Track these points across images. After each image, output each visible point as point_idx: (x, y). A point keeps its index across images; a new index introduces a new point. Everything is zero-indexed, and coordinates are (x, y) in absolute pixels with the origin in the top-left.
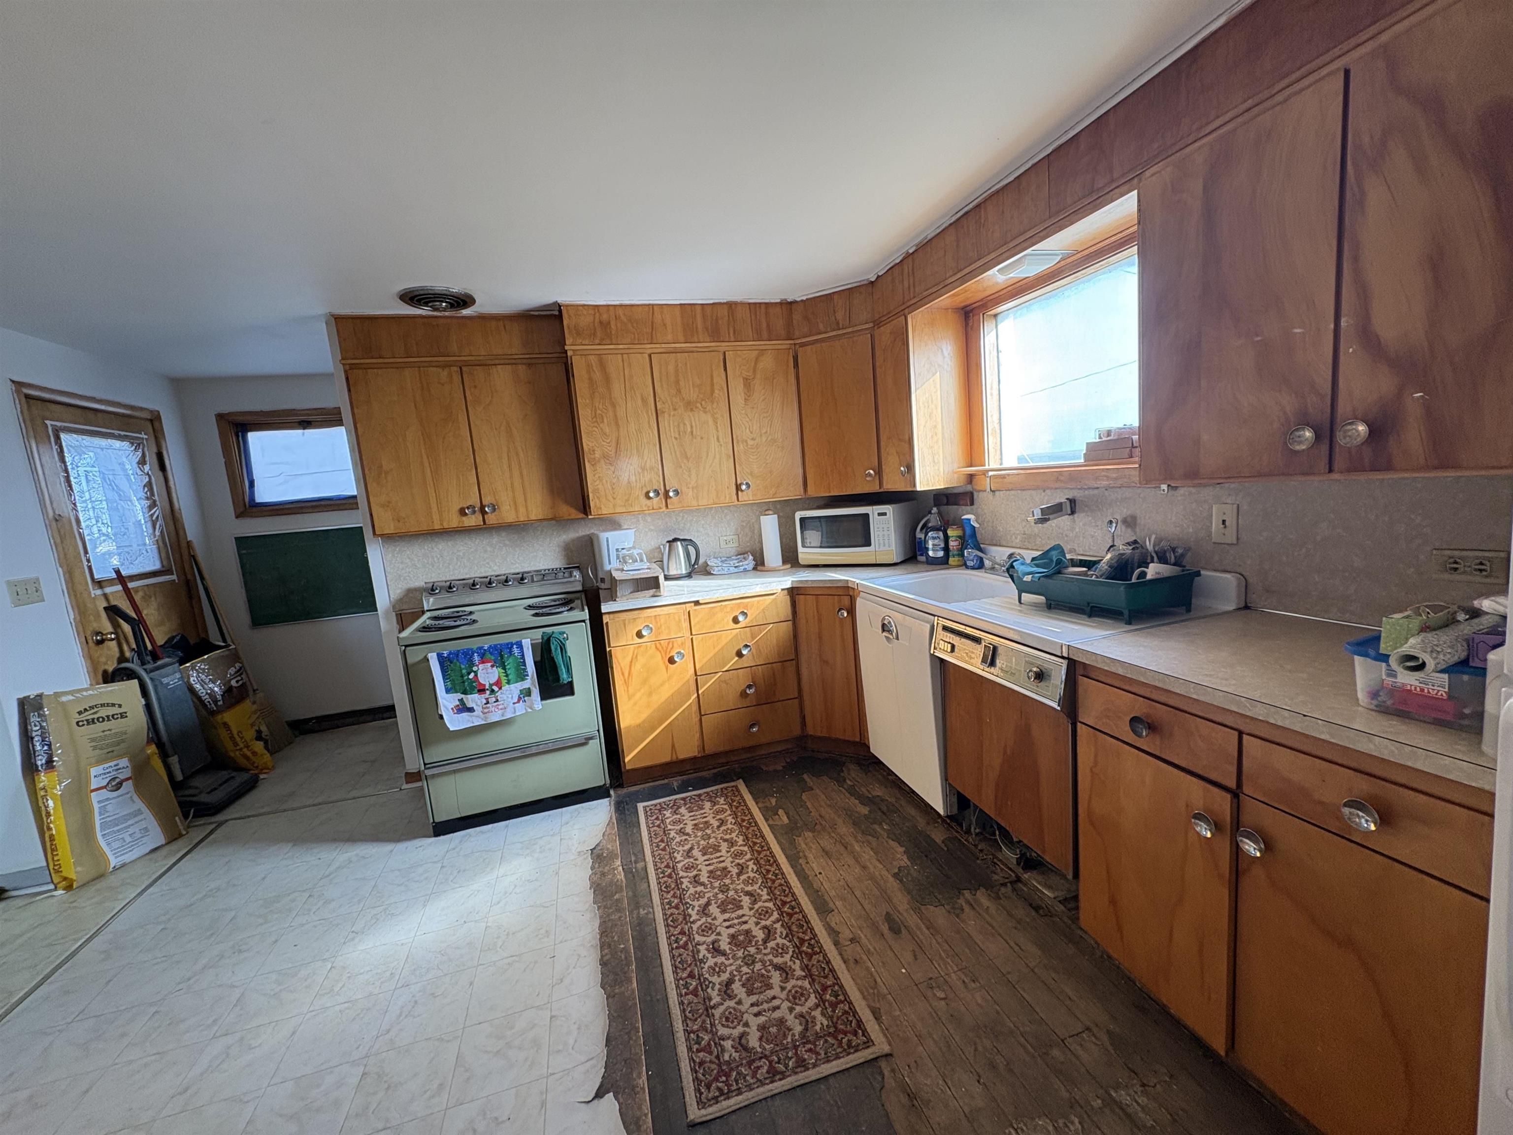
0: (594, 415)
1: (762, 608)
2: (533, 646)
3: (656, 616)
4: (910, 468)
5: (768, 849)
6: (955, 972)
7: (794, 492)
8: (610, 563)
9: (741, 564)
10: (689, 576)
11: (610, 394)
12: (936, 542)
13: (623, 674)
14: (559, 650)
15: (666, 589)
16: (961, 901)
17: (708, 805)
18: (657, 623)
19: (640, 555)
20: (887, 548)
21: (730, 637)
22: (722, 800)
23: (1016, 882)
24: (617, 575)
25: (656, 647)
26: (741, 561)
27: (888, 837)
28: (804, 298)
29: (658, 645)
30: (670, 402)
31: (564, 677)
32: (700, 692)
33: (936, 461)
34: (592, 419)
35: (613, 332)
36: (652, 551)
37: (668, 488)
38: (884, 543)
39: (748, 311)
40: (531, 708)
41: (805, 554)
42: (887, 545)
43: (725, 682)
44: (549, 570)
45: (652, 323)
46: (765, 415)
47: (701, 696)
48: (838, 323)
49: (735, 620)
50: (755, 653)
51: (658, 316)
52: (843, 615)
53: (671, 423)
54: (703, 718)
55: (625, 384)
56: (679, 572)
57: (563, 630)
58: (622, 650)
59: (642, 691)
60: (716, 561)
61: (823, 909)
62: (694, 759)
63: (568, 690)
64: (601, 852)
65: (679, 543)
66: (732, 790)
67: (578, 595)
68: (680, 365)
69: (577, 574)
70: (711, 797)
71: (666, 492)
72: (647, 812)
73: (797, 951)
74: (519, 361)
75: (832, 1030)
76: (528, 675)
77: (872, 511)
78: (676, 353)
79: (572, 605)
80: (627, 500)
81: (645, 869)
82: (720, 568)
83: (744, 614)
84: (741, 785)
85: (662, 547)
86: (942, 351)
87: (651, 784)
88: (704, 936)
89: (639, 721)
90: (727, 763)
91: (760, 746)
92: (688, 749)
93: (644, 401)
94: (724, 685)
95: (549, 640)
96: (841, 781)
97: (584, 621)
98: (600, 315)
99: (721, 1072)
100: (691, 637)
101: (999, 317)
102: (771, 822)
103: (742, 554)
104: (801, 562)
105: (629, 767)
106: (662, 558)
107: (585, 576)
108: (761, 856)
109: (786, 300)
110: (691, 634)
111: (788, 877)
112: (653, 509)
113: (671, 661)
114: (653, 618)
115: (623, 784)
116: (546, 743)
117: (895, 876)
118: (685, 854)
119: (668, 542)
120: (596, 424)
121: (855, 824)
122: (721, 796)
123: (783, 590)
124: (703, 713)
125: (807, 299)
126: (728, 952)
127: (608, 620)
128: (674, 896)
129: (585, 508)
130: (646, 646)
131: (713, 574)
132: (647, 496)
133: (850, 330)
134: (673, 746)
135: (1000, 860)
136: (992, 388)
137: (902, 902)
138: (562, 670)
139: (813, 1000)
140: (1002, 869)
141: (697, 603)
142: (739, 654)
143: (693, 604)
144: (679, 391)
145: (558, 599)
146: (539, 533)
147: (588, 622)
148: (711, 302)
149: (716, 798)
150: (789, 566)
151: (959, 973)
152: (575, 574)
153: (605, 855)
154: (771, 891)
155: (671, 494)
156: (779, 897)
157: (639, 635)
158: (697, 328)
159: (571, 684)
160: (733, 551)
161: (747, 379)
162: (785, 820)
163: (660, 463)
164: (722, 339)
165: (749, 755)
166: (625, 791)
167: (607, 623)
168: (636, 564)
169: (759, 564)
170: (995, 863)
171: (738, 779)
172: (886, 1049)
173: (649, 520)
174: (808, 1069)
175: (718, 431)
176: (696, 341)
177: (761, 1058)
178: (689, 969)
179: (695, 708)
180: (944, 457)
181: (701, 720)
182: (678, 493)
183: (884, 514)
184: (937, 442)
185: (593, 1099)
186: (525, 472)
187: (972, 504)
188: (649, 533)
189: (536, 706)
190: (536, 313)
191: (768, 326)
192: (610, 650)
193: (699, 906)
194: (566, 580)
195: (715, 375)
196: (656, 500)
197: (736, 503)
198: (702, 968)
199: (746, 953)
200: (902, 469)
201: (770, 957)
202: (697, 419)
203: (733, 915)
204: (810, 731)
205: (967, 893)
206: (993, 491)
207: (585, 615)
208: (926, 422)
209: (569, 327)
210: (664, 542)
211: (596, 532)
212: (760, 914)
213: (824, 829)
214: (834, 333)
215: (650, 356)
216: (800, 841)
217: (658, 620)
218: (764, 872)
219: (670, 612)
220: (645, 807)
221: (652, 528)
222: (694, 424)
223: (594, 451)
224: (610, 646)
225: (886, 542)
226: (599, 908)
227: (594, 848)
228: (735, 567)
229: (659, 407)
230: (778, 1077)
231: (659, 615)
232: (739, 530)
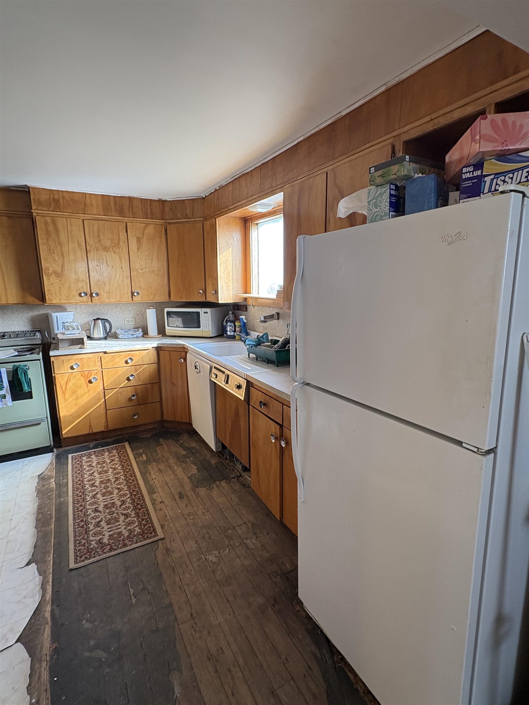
0: (49, 249)
1: (141, 356)
2: (8, 372)
3: (81, 359)
4: (216, 292)
5: (133, 471)
6: (201, 510)
7: (164, 298)
8: (58, 329)
9: (135, 333)
10: (105, 338)
11: (59, 238)
12: (231, 327)
13: (62, 389)
14: (23, 374)
15: (88, 345)
16: (214, 485)
17: (107, 453)
18: (82, 362)
19: (77, 326)
20: (208, 329)
21: (123, 371)
22: (115, 451)
23: (239, 477)
24: (60, 336)
25: (81, 375)
26: (136, 332)
27: (191, 463)
28: (171, 200)
29: (83, 374)
30: (94, 246)
31: (26, 388)
32: (106, 398)
33: (229, 290)
34: (48, 251)
35: (61, 205)
36: (85, 324)
37: (92, 292)
38: (206, 327)
39: (140, 202)
40: (6, 405)
41: (169, 330)
42: (208, 328)
43: (120, 393)
44: (21, 332)
45: (85, 203)
46: (149, 258)
47: (106, 400)
48: (187, 215)
49: (127, 362)
50: (137, 379)
51: (88, 200)
52: (182, 361)
53: (95, 258)
54: (108, 411)
55: (68, 235)
56: (99, 336)
57: (26, 364)
58: (62, 375)
59: (73, 397)
60: (121, 331)
61: (151, 491)
62: (102, 432)
63: (29, 395)
64: (44, 476)
65: (100, 321)
66: (121, 447)
67: (39, 346)
68: (100, 227)
69: (38, 334)
70: (109, 450)
71: (91, 294)
72: (73, 458)
73: (134, 508)
74: (3, 214)
75: (141, 533)
76: (4, 388)
77: (201, 311)
78: (99, 220)
79: (33, 351)
80: (68, 297)
81: (67, 483)
82: (123, 335)
83: (131, 359)
84: (127, 445)
85: (90, 322)
86: (233, 237)
87: (78, 445)
88: (92, 506)
89: (70, 413)
90: (122, 434)
91: (139, 426)
92: (99, 427)
93: (79, 245)
94: (119, 395)
95: (17, 369)
96: (177, 441)
97: (39, 360)
98: (54, 195)
99: (88, 552)
100: (101, 370)
101: (259, 225)
102: (137, 459)
103: (137, 328)
104: (167, 334)
105: (64, 436)
106: (90, 328)
107: (43, 335)
108: (128, 473)
109: (161, 199)
110: (102, 369)
111: (139, 481)
112: (83, 302)
113: (90, 382)
114: (80, 360)
115: (61, 446)
116: (15, 423)
117: (189, 478)
118: (90, 475)
119: (94, 320)
120: (49, 254)
121: (178, 458)
122: (115, 449)
123: (153, 348)
124: (107, 409)
125: (172, 200)
126: (102, 511)
127: (54, 360)
128: (80, 492)
129: (43, 299)
130: (76, 374)
131: (119, 338)
132: (80, 295)
133: (193, 220)
134: (90, 426)
135: (236, 469)
136: (255, 258)
137: (188, 487)
138: (24, 385)
139: (137, 524)
140: (235, 472)
141: (105, 353)
142: (128, 379)
143: (103, 353)
144: (100, 241)
145: (26, 348)
146: (15, 311)
147: (42, 360)
148: (120, 195)
149: (112, 450)
150: (161, 336)
151: (203, 510)
152: (37, 334)
153: (46, 477)
154: (129, 487)
155: (94, 295)
156: (132, 489)
157: (72, 368)
158: (111, 209)
159: (31, 393)
160: (132, 326)
161: (139, 238)
162: (145, 458)
163: (88, 278)
164: (125, 216)
165: (133, 431)
166: (62, 449)
167: (53, 361)
168: (74, 330)
169: (145, 333)
170: (234, 470)
171: (126, 441)
172: (163, 536)
173: (83, 307)
174: (127, 546)
175: (121, 264)
176: (110, 215)
177: (107, 545)
178: (81, 519)
179: (103, 406)
180: (233, 288)
181: (106, 412)
182: (98, 295)
183: (207, 313)
184: (230, 280)
185: (25, 566)
186: (6, 277)
187: (246, 311)
188: (83, 314)
189: (9, 404)
190: (15, 189)
191: (151, 212)
192: (55, 376)
193: (92, 495)
194: (31, 338)
195: (120, 234)
196: (85, 298)
197: (132, 302)
198: (88, 518)
199: (111, 510)
200: (213, 292)
201: (122, 511)
202: (110, 257)
203: (108, 497)
204: (165, 418)
205: (217, 482)
206: (254, 306)
207: (40, 356)
208: (224, 271)
209: (34, 200)
210: (92, 320)
211: (50, 312)
212: (121, 496)
213: (162, 461)
214: (185, 220)
215: (83, 220)
216: (150, 467)
217: (83, 361)
218: (128, 480)
219: (90, 357)
220: (72, 456)
221: (85, 311)
222: (108, 259)
223: (48, 269)
224: (54, 373)
225: (207, 326)
226: (39, 499)
227: (40, 475)
228: (132, 335)
229: (88, 248)
230: (113, 550)
231: (83, 358)
232: (136, 315)
